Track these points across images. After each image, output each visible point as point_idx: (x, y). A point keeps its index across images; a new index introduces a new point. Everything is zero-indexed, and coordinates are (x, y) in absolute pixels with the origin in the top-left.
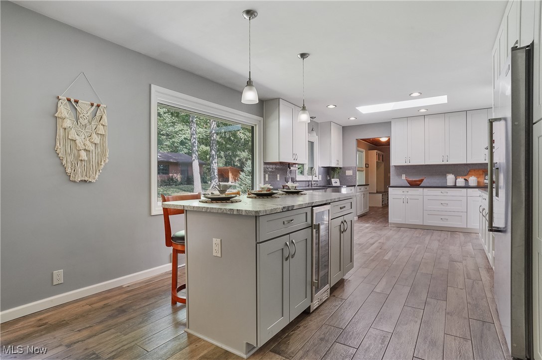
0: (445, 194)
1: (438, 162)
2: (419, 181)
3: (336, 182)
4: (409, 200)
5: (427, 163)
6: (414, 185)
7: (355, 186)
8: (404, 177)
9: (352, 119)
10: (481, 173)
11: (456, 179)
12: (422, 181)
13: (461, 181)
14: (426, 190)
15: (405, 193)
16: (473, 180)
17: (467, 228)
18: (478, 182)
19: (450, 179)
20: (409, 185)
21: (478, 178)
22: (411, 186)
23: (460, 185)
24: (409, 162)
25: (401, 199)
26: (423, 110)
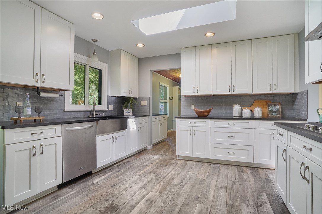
0: (232, 126)
1: (225, 92)
2: (206, 111)
3: (129, 112)
4: (196, 132)
5: (214, 93)
6: (202, 116)
7: (148, 116)
8: (193, 107)
9: (140, 45)
10: (265, 104)
11: (242, 110)
12: (209, 111)
13: (246, 112)
14: (213, 121)
15: (193, 125)
16: (258, 111)
17: (253, 163)
18: (263, 113)
19: (236, 109)
20: (197, 116)
21: (262, 108)
22: (199, 116)
23: (247, 116)
24: (198, 92)
25: (188, 130)
26: (209, 34)
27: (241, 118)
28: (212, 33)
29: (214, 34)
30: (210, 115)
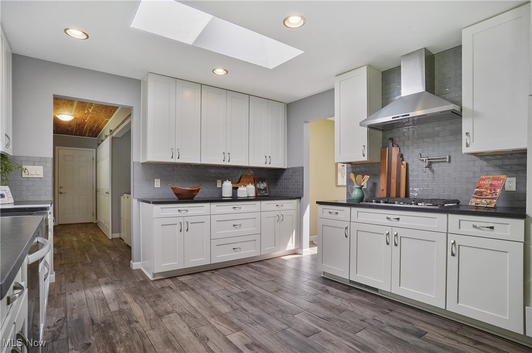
0: (238, 210)
4: (190, 226)
8: (157, 183)
12: (199, 190)
13: (243, 191)
14: (214, 206)
15: (183, 213)
22: (179, 199)
23: (243, 196)
24: (179, 158)
25: (176, 224)
26: (220, 72)
27: (234, 199)
28: (225, 70)
29: (227, 72)
30: (198, 196)
